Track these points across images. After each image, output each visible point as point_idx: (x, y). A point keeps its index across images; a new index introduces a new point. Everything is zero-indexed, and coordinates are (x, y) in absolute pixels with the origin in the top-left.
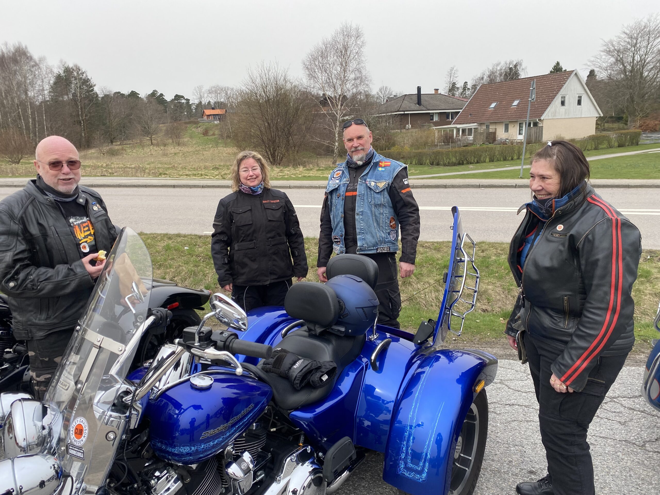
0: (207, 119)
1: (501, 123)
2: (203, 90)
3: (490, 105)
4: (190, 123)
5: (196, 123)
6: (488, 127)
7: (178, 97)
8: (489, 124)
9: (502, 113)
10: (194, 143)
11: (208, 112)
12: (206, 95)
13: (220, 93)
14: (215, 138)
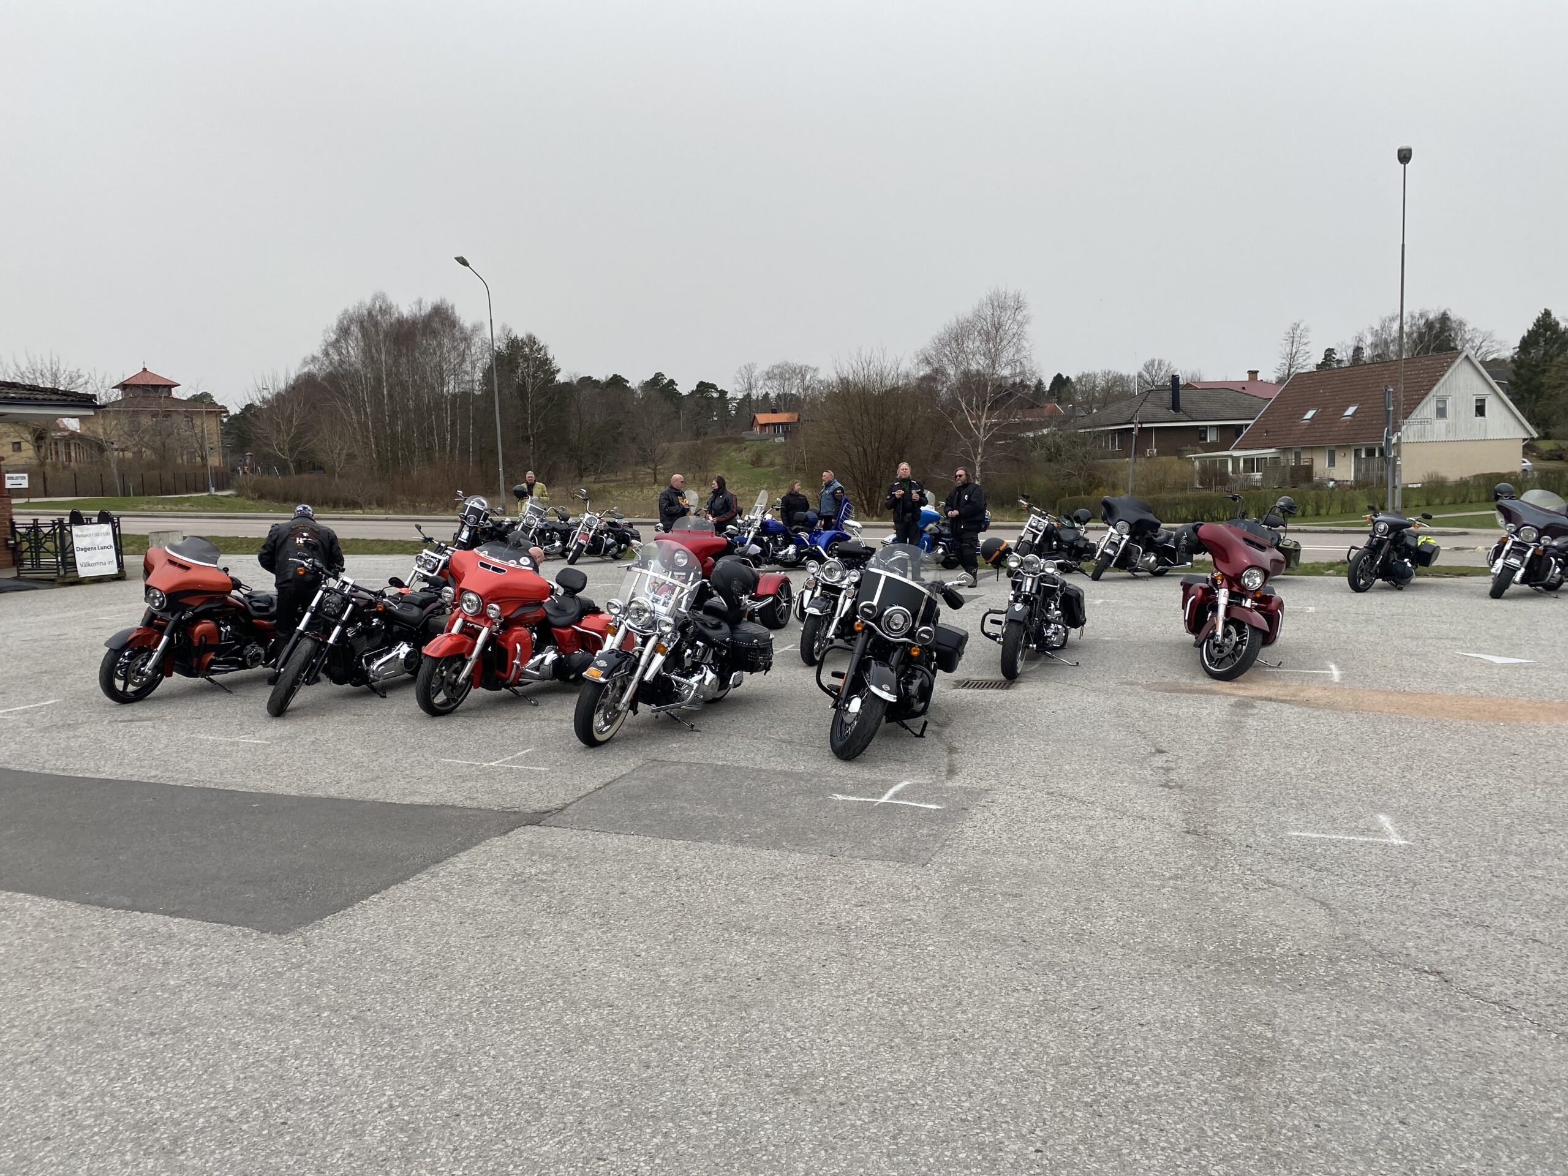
0: (761, 432)
1: (1321, 448)
2: (756, 373)
3: (1305, 414)
4: (725, 441)
5: (739, 441)
6: (1298, 456)
7: (703, 387)
8: (1299, 450)
9: (1323, 430)
10: (734, 480)
11: (762, 418)
12: (760, 383)
13: (789, 379)
14: (774, 471)
